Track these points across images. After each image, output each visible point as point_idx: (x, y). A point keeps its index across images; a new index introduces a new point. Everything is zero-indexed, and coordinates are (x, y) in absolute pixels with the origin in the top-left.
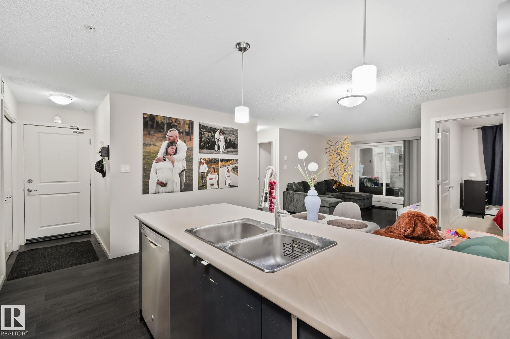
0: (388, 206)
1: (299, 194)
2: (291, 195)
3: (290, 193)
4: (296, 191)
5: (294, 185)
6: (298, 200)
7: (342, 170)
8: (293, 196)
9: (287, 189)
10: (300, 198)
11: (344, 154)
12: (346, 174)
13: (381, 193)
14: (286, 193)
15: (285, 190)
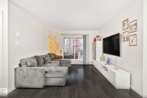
0: (77, 64)
1: (34, 69)
2: (25, 71)
3: (24, 69)
4: (30, 66)
5: (28, 61)
6: (34, 75)
7: (56, 48)
8: (27, 72)
9: (20, 65)
10: (36, 73)
11: (57, 40)
12: (57, 50)
13: (73, 58)
14: (18, 70)
15: (18, 66)
